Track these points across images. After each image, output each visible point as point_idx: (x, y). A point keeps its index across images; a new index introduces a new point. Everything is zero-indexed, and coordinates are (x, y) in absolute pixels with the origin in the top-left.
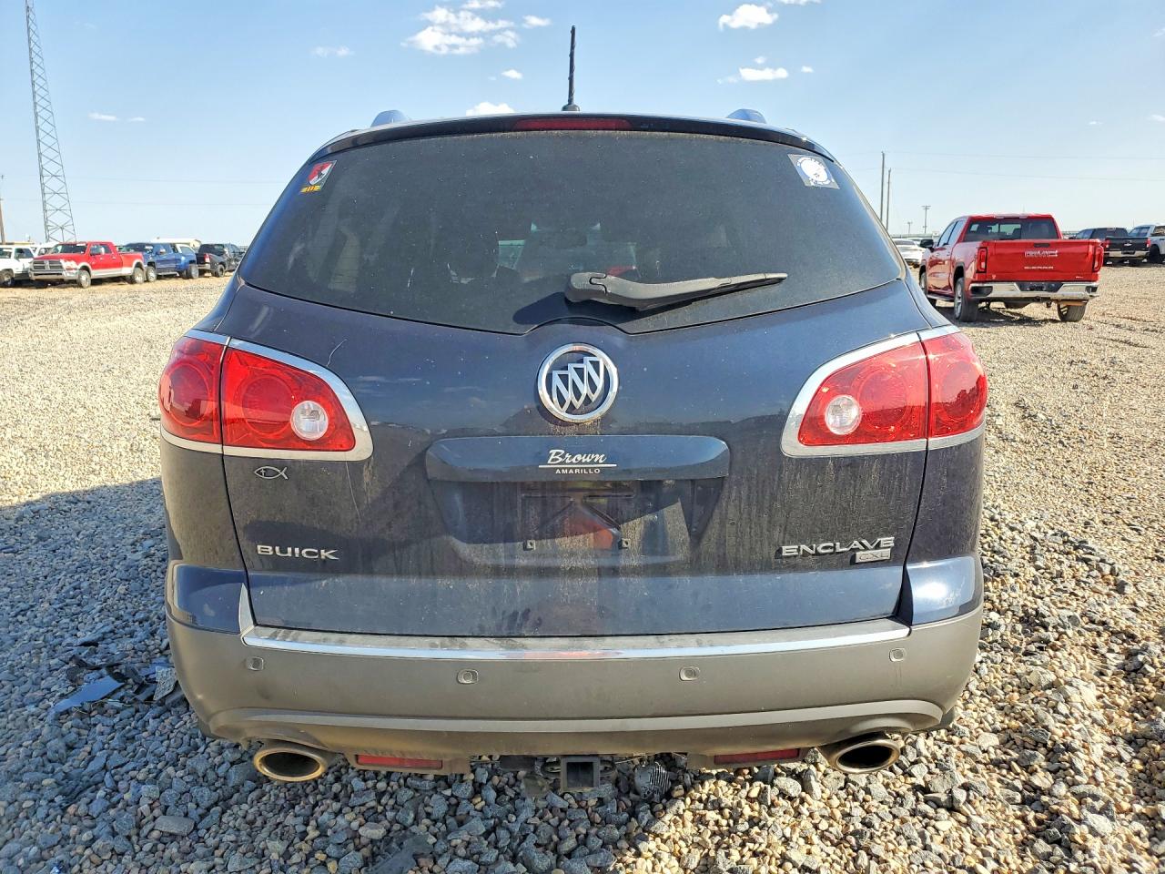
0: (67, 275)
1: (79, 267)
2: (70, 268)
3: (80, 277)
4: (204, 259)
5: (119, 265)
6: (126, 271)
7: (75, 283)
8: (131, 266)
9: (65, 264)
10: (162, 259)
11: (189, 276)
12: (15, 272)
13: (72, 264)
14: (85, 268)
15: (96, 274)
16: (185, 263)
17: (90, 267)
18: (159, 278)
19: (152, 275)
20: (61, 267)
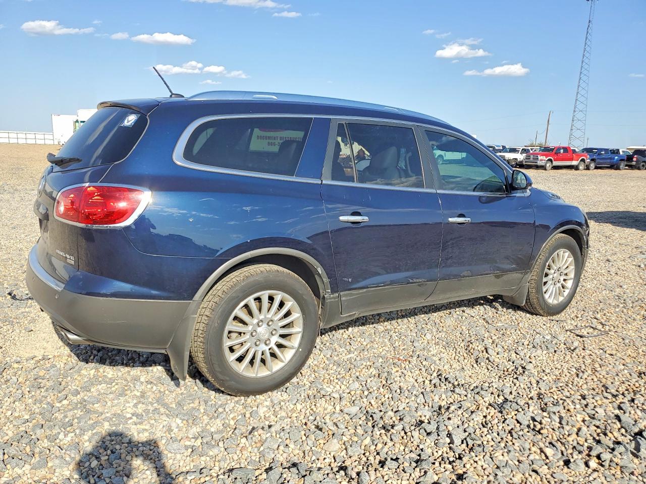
0: (539, 163)
1: (547, 159)
2: (542, 160)
3: (546, 165)
4: (632, 158)
5: (572, 159)
6: (574, 163)
7: (543, 168)
8: (578, 160)
9: (540, 158)
10: (601, 157)
11: (618, 168)
12: (519, 160)
13: (544, 158)
14: (550, 160)
15: (556, 163)
16: (617, 160)
17: (553, 160)
18: (596, 168)
19: (592, 165)
20: (538, 159)
